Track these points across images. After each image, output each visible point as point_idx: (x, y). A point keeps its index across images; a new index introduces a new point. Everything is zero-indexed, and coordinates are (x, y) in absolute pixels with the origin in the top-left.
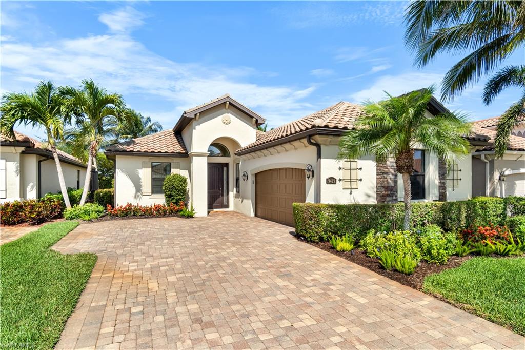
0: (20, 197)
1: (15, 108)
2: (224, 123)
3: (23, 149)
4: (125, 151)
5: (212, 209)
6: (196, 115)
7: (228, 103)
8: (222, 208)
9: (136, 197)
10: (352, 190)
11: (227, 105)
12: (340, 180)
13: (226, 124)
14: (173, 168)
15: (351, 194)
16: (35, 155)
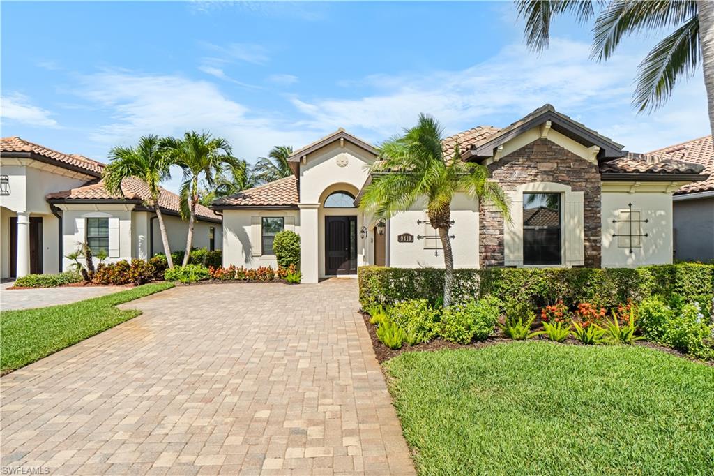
0: (132, 256)
1: (121, 165)
2: (339, 165)
3: (133, 206)
4: (230, 205)
5: (336, 274)
6: (301, 158)
7: (342, 139)
8: (348, 274)
9: (247, 261)
10: (438, 251)
11: (342, 143)
12: (419, 237)
13: (342, 166)
14: (287, 224)
15: (437, 255)
16: (146, 213)
